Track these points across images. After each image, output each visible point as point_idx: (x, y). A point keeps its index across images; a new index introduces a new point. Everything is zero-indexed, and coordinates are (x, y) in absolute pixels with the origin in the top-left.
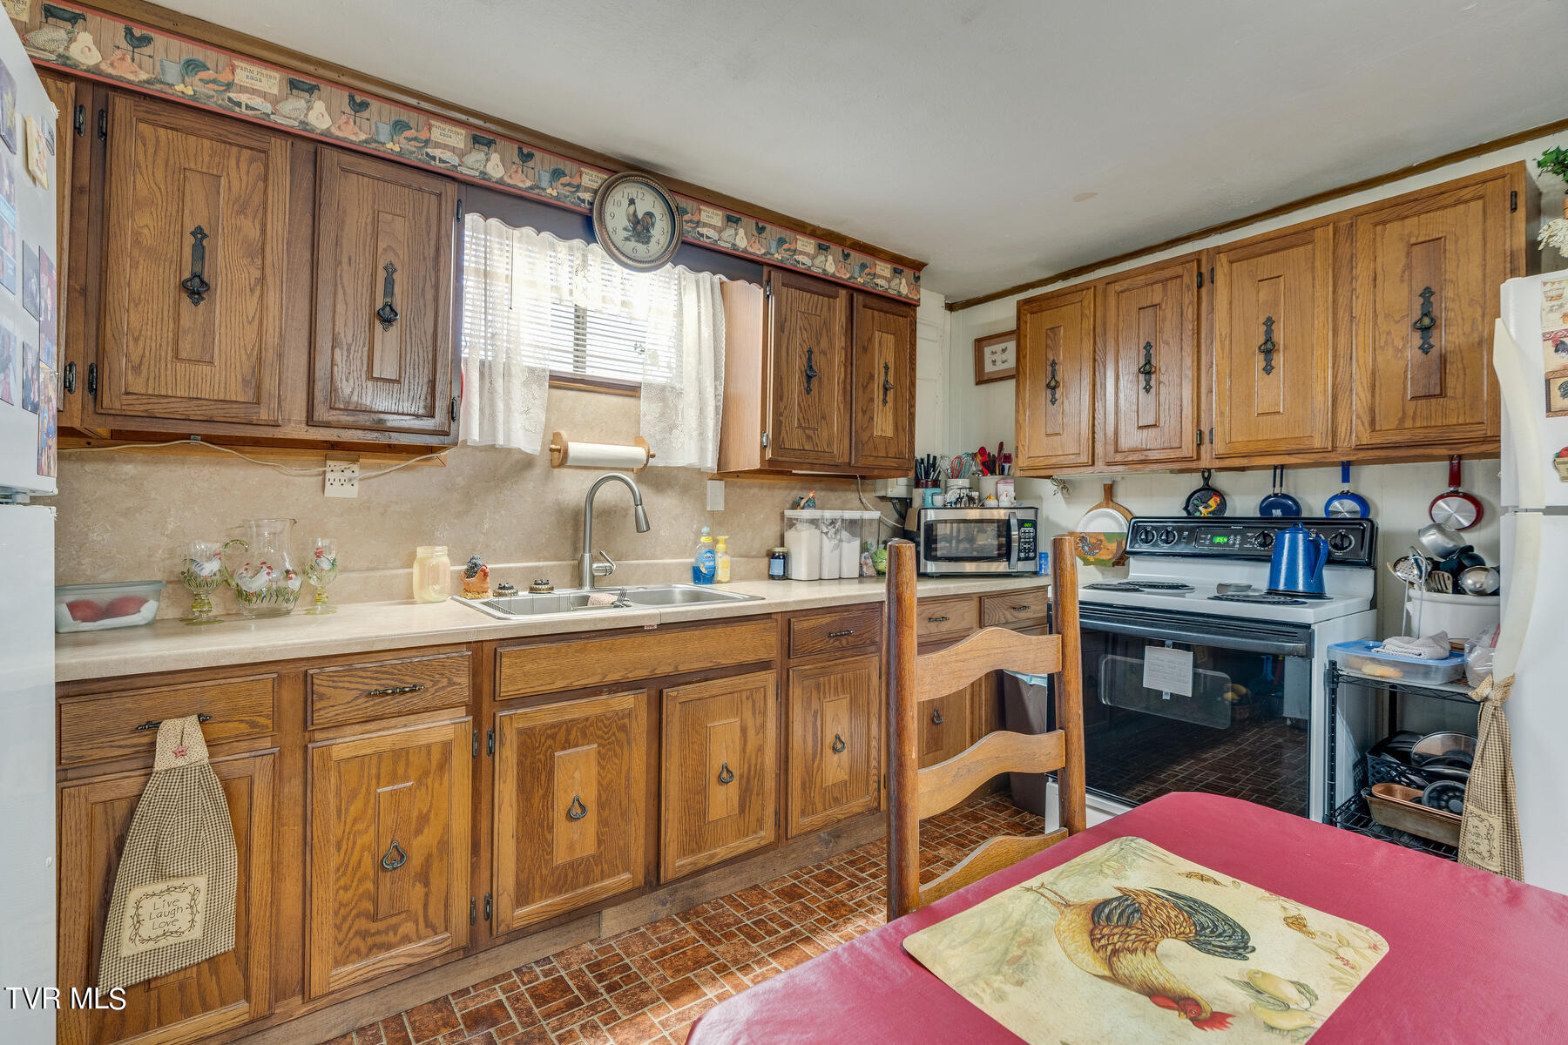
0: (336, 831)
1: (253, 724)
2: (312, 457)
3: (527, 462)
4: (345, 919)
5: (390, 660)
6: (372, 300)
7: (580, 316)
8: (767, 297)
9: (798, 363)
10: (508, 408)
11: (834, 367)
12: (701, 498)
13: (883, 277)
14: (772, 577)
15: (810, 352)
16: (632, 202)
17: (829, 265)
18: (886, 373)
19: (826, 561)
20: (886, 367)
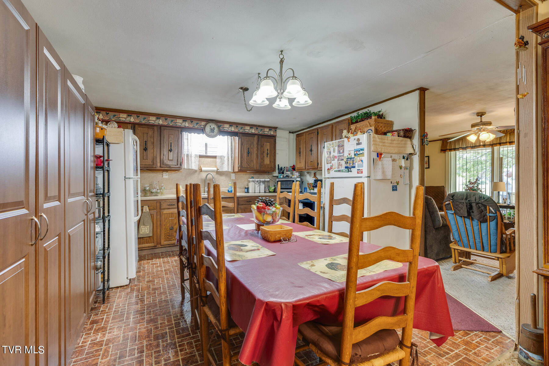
0: (164, 223)
1: (154, 208)
2: (161, 172)
3: (196, 171)
4: (165, 235)
5: (171, 200)
6: (169, 148)
7: (206, 145)
8: (239, 139)
9: (246, 151)
10: (191, 162)
11: (254, 151)
12: (230, 177)
13: (266, 131)
14: (245, 192)
15: (248, 148)
16: (210, 126)
17: (253, 131)
18: (267, 151)
19: (256, 189)
20: (268, 150)
